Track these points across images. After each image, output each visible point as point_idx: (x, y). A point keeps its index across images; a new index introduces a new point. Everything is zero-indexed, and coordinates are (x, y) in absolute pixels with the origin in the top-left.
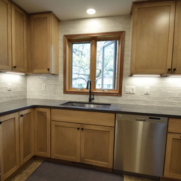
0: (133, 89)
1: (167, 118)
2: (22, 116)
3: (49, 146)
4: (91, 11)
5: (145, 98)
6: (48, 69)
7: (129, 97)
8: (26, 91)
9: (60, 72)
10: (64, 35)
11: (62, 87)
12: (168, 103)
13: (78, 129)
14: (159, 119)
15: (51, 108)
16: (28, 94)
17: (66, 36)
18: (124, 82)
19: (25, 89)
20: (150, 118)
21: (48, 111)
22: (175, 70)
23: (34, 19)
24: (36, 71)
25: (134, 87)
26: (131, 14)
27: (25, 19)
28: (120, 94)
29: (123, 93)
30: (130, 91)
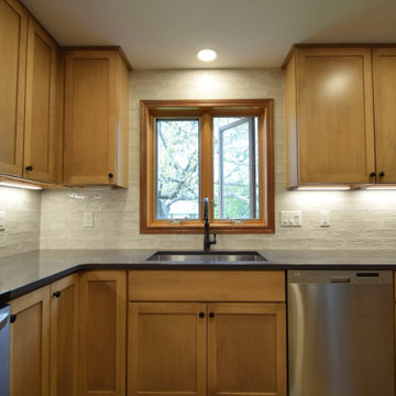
0: (296, 217)
1: (391, 272)
2: (57, 294)
3: (121, 372)
4: (207, 56)
5: (322, 235)
6: (111, 176)
7: (290, 234)
8: (38, 233)
9: (130, 182)
10: (142, 101)
11: (137, 217)
12: (367, 243)
13: (202, 315)
14: (377, 275)
15: (126, 268)
16: (42, 238)
17: (145, 103)
18: (278, 202)
19: (36, 225)
20: (359, 275)
21: (119, 276)
22: (382, 175)
23: (75, 59)
24: (75, 180)
25: (299, 212)
26: (284, 67)
27: (53, 57)
28: (270, 228)
29: (277, 225)
30: (292, 220)
